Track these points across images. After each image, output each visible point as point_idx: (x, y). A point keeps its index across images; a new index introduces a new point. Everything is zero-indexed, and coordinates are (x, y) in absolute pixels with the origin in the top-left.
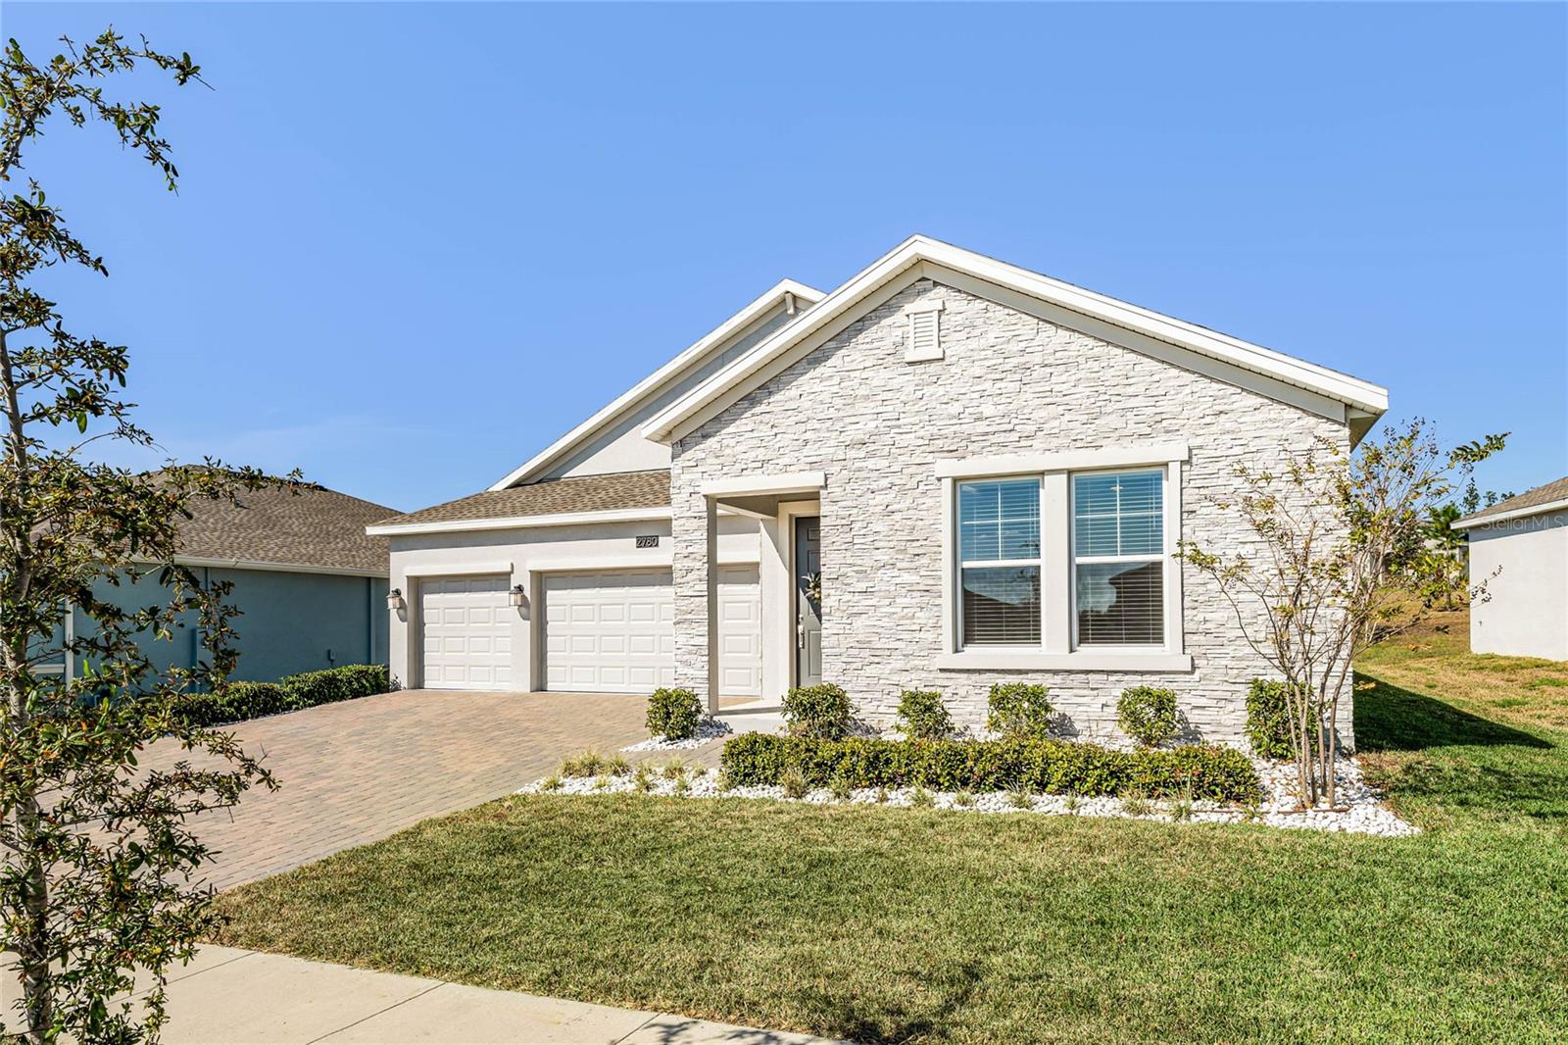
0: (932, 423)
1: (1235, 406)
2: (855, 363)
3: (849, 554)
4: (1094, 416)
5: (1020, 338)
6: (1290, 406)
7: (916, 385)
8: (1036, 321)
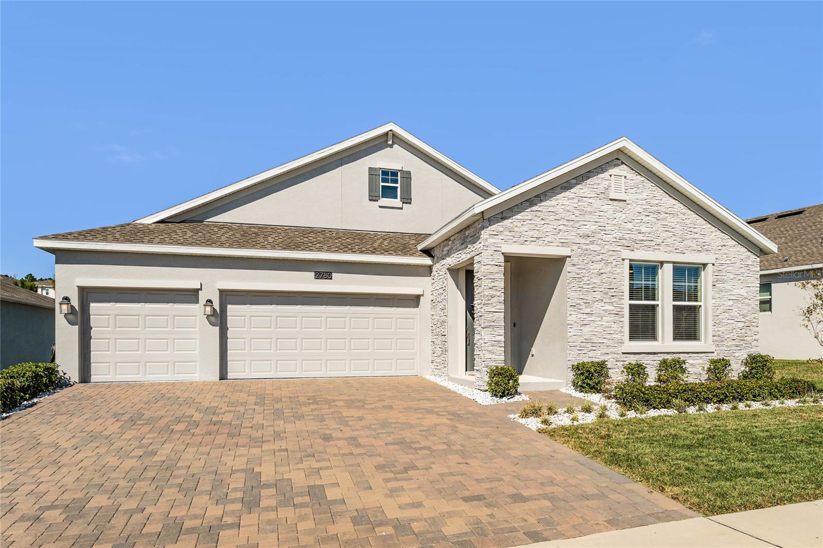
0: (620, 231)
1: (728, 244)
2: (586, 194)
3: (581, 293)
4: (683, 239)
5: (656, 198)
6: (744, 247)
7: (614, 211)
8: (663, 192)
